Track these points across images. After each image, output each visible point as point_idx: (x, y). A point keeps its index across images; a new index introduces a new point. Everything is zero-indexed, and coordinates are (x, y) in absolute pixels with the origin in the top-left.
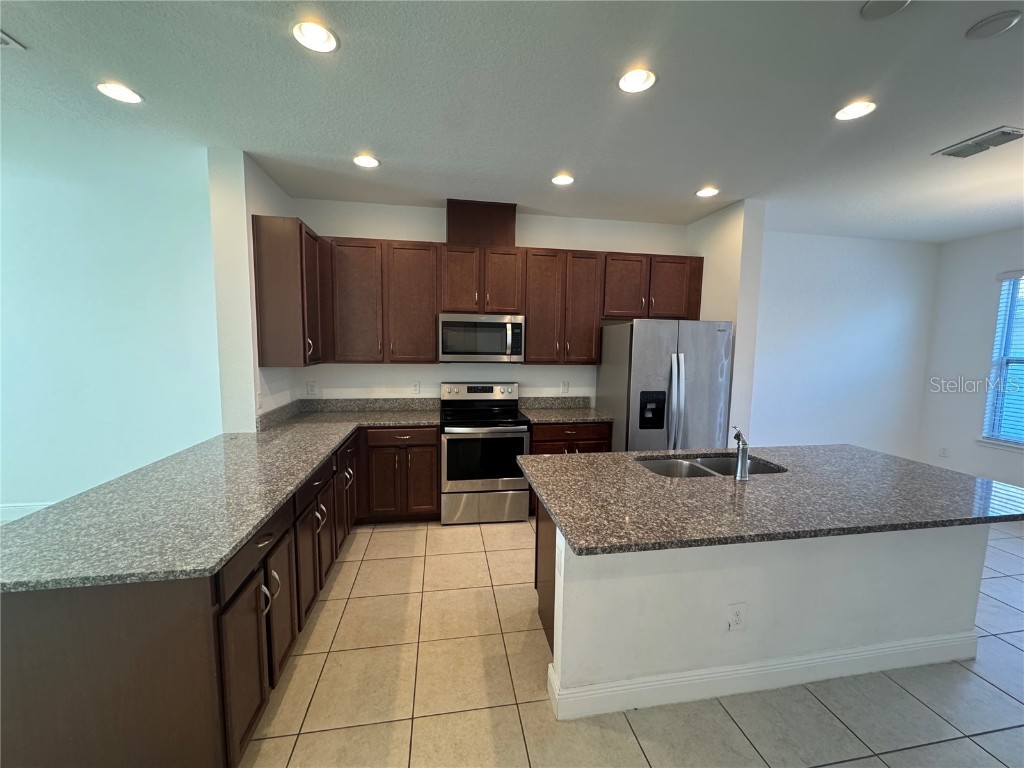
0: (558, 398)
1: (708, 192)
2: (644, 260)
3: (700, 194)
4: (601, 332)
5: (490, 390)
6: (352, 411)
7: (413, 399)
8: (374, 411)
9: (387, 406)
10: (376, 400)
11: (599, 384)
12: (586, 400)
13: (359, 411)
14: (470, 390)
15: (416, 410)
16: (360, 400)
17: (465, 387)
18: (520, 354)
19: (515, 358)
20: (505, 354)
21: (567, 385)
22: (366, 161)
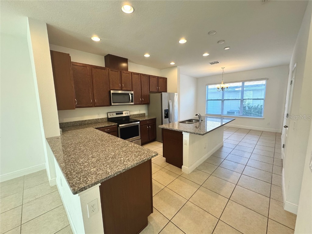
0: (138, 114)
1: (172, 63)
2: (157, 78)
3: (171, 64)
4: (149, 95)
5: (122, 113)
6: (77, 126)
7: (98, 119)
8: (85, 124)
9: (90, 122)
10: (86, 120)
11: (148, 109)
12: (144, 114)
13: (80, 125)
14: (117, 114)
15: (100, 122)
16: (80, 121)
17: (115, 113)
18: (133, 102)
19: (132, 103)
20: (129, 102)
21: (140, 110)
22: (96, 39)
